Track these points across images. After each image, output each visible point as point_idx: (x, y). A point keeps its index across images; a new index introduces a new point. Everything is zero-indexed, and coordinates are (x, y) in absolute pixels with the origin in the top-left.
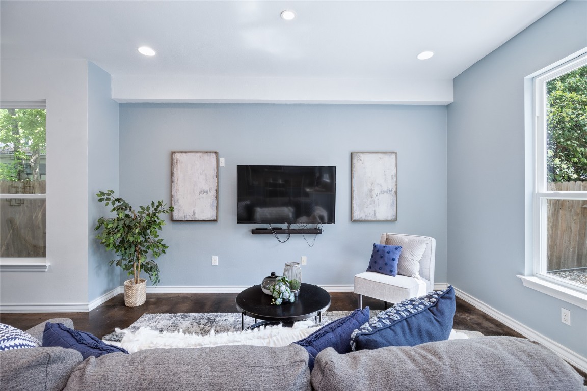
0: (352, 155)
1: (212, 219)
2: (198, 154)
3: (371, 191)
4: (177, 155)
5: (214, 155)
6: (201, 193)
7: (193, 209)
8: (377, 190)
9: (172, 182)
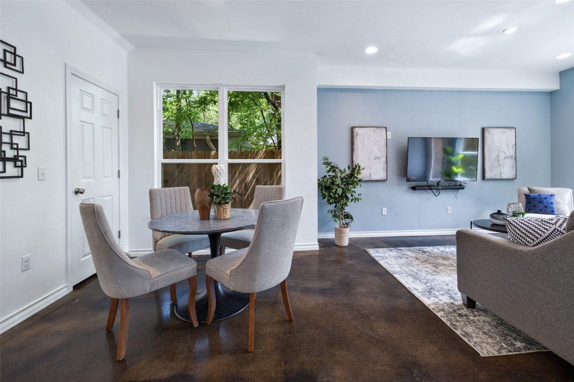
0: (483, 130)
1: (383, 179)
2: (373, 129)
3: (498, 156)
4: (357, 129)
5: (384, 129)
6: (375, 159)
7: (369, 172)
8: (502, 156)
9: (352, 150)
